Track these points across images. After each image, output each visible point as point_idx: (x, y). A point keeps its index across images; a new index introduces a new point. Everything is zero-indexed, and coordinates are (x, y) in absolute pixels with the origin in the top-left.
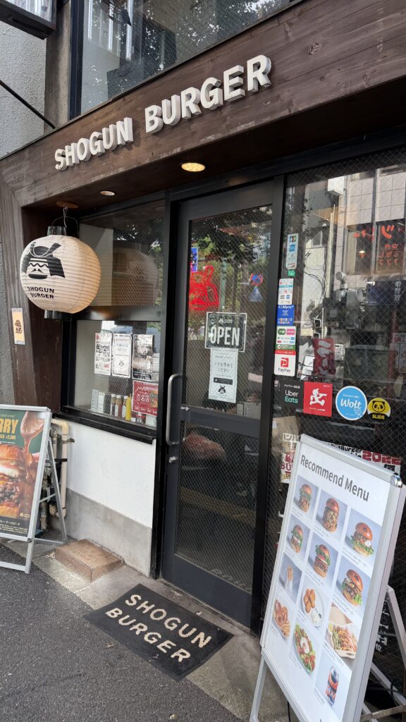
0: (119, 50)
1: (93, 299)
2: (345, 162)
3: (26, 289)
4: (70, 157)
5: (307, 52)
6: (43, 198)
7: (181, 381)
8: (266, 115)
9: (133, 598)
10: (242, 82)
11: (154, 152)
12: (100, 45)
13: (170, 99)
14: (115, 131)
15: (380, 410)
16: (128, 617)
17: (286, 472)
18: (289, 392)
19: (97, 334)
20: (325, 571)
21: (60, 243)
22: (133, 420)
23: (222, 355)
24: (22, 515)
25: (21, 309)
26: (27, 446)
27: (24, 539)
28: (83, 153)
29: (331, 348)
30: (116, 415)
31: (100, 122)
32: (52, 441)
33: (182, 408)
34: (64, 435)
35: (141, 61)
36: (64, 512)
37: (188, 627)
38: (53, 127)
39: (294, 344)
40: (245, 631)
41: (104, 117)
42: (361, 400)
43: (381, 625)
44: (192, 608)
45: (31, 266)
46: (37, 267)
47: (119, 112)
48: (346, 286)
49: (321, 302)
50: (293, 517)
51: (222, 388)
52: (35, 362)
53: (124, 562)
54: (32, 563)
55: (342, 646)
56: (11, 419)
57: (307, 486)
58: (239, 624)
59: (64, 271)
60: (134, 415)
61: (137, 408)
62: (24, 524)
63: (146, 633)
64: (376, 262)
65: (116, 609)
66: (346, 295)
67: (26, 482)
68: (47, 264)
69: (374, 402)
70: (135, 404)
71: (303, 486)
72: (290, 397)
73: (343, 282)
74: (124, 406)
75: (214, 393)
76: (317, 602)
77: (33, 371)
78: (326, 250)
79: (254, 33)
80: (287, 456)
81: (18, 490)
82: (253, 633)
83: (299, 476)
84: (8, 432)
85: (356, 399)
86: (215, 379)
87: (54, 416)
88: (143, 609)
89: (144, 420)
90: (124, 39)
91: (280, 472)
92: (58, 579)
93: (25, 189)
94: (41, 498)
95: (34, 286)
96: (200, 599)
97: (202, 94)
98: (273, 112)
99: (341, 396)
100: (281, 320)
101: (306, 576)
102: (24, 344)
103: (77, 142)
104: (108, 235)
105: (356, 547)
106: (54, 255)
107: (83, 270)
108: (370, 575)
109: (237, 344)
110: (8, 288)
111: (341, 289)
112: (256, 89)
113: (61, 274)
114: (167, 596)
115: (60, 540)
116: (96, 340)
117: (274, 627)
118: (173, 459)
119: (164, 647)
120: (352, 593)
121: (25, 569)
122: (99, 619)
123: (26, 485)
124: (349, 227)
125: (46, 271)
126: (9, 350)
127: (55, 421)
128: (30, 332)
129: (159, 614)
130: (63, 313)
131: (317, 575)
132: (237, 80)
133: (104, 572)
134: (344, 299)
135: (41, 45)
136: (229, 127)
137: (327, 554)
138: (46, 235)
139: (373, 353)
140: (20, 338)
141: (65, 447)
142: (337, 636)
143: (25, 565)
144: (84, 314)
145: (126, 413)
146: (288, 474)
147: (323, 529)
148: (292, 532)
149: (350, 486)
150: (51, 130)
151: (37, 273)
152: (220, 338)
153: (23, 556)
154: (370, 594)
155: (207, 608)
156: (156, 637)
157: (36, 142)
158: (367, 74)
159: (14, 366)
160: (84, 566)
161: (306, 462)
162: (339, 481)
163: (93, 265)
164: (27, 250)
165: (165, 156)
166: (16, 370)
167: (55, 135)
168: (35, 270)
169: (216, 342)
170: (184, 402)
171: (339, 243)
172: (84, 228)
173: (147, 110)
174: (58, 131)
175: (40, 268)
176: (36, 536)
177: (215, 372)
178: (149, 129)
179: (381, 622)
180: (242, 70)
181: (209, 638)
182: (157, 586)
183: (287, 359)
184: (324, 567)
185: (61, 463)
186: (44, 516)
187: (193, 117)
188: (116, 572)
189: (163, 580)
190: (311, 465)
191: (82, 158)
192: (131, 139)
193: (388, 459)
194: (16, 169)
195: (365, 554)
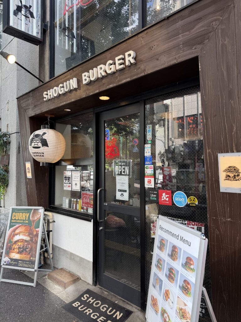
0: (70, 48)
1: (62, 156)
2: (170, 94)
3: (31, 153)
4: (50, 95)
5: (151, 49)
6: (39, 113)
7: (103, 191)
8: (134, 76)
9: (85, 296)
10: (124, 62)
11: (87, 92)
12: (62, 47)
13: (93, 70)
14: (70, 84)
15: (193, 202)
16: (83, 306)
17: (153, 232)
18: (152, 195)
19: (64, 172)
20: (173, 280)
21: (46, 132)
22: (82, 210)
23: (121, 179)
24: (32, 258)
25: (30, 162)
26: (33, 225)
27: (33, 270)
28: (56, 93)
29: (170, 171)
30: (74, 208)
31: (63, 80)
32: (45, 222)
33: (104, 204)
34: (51, 219)
35: (80, 53)
36: (51, 256)
37: (111, 309)
38: (43, 82)
39: (153, 173)
40: (138, 310)
41: (64, 78)
42: (184, 197)
43: (201, 303)
44: (113, 300)
45: (33, 143)
46: (36, 143)
47: (71, 76)
48: (174, 144)
49: (164, 151)
50: (157, 254)
51: (122, 194)
52: (36, 185)
53: (80, 278)
54: (37, 282)
55: (184, 317)
56: (26, 213)
57: (163, 240)
58: (135, 306)
59: (48, 144)
60: (82, 208)
61: (83, 205)
62: (33, 263)
63: (91, 313)
64: (186, 134)
65: (77, 302)
66: (175, 147)
67: (33, 242)
68: (40, 142)
69: (190, 198)
70: (83, 203)
71: (161, 240)
72: (152, 197)
73: (173, 142)
74: (78, 204)
75: (118, 196)
76: (170, 296)
77: (35, 190)
78: (165, 129)
79: (127, 41)
80: (153, 225)
81: (30, 247)
82: (142, 310)
83: (159, 235)
84: (25, 219)
85: (182, 197)
86: (119, 190)
87: (45, 210)
88: (90, 301)
89: (87, 210)
90: (73, 44)
91: (150, 233)
92: (49, 289)
93: (30, 109)
94: (41, 250)
95: (35, 152)
96: (117, 295)
97: (107, 67)
98: (137, 74)
99: (175, 196)
100: (147, 163)
101: (165, 283)
102: (31, 178)
103: (53, 89)
104: (69, 127)
105: (186, 268)
106: (43, 137)
107: (57, 143)
108: (194, 282)
109: (128, 174)
110: (24, 153)
111: (172, 145)
112: (130, 65)
113: (47, 145)
114: (101, 294)
115: (50, 269)
116: (64, 174)
117: (152, 309)
118: (101, 228)
119: (100, 320)
120: (187, 291)
121: (33, 285)
122: (69, 308)
123: (33, 244)
124: (174, 118)
125: (40, 145)
126: (25, 180)
127: (46, 213)
128: (34, 172)
129: (98, 303)
130: (49, 163)
131: (170, 282)
132: (121, 61)
133: (71, 284)
134: (174, 149)
135: (37, 48)
136: (119, 81)
137: (174, 272)
138: (40, 129)
139: (188, 173)
140: (29, 175)
141: (51, 225)
142: (181, 313)
143: (33, 283)
144: (58, 163)
145: (79, 207)
146: (154, 233)
147: (171, 260)
148: (157, 262)
149: (182, 239)
150: (42, 83)
151: (36, 146)
152: (120, 172)
153: (32, 278)
154: (195, 291)
155: (120, 299)
156: (97, 315)
157: (35, 89)
158: (177, 57)
159: (27, 188)
160: (62, 281)
161: (162, 228)
162: (177, 237)
163: (62, 141)
164: (32, 136)
165: (92, 94)
166: (28, 190)
167: (44, 86)
168: (35, 145)
169: (118, 173)
170: (105, 201)
171: (170, 125)
172: (58, 125)
173: (83, 75)
174: (44, 84)
175: (37, 144)
176: (39, 268)
177: (118, 187)
178: (84, 82)
179: (201, 302)
180: (123, 57)
181: (122, 314)
182: (96, 289)
183: (150, 180)
184: (172, 278)
185: (49, 233)
186: (42, 258)
187: (103, 77)
188: (77, 283)
189: (99, 286)
190: (164, 230)
191: (55, 95)
192: (77, 87)
193: (198, 224)
194: (26, 101)
195: (191, 272)
